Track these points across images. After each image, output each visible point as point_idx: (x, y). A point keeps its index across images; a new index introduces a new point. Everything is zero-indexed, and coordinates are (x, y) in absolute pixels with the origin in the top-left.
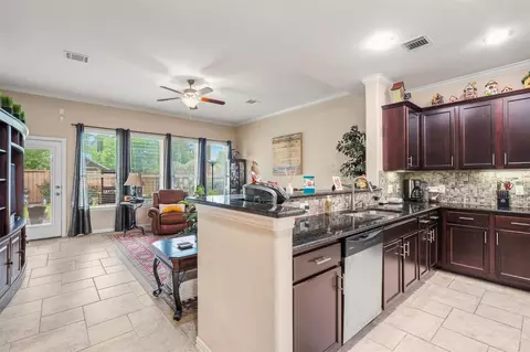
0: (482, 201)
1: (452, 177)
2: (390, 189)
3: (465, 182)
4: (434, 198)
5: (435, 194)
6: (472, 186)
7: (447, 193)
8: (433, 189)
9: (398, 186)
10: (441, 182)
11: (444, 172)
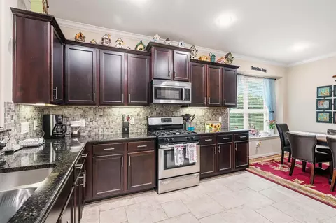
0: (112, 130)
1: (90, 112)
2: (25, 127)
3: (101, 116)
4: (75, 132)
5: (76, 128)
6: (105, 119)
7: (87, 126)
8: (74, 124)
9: (36, 123)
10: (81, 116)
11: (84, 107)
